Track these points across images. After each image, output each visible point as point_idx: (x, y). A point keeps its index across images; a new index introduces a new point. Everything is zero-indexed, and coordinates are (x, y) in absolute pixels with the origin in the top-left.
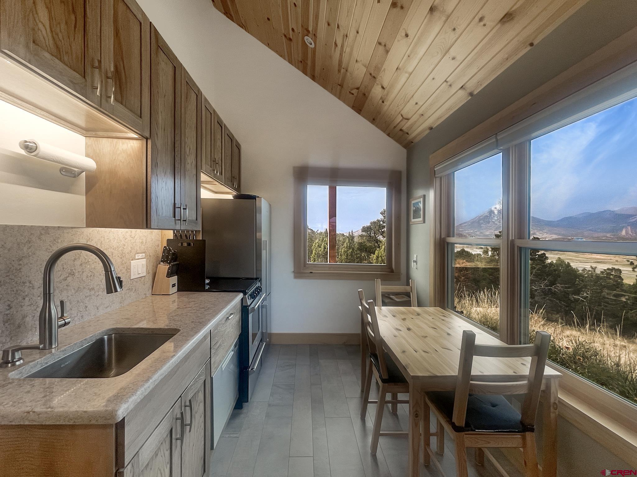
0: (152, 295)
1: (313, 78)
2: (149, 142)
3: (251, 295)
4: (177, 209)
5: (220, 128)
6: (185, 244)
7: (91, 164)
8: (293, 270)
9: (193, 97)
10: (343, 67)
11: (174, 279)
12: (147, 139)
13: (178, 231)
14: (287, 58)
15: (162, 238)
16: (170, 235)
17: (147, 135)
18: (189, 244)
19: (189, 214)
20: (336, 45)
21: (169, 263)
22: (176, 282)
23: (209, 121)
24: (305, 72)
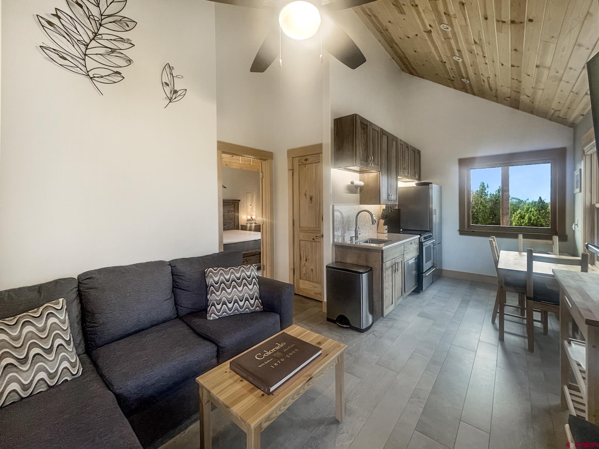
0: (378, 233)
1: (474, 94)
2: (380, 172)
3: (425, 237)
4: (389, 196)
5: (407, 149)
6: (390, 211)
7: (362, 183)
8: (458, 229)
9: (394, 143)
10: (493, 89)
11: (386, 227)
12: (379, 171)
13: (387, 205)
14: (452, 87)
15: (381, 208)
16: (384, 207)
17: (380, 170)
18: (391, 211)
19: (393, 197)
20: (484, 81)
21: (384, 220)
22: (387, 228)
23: (402, 149)
24: (467, 92)
